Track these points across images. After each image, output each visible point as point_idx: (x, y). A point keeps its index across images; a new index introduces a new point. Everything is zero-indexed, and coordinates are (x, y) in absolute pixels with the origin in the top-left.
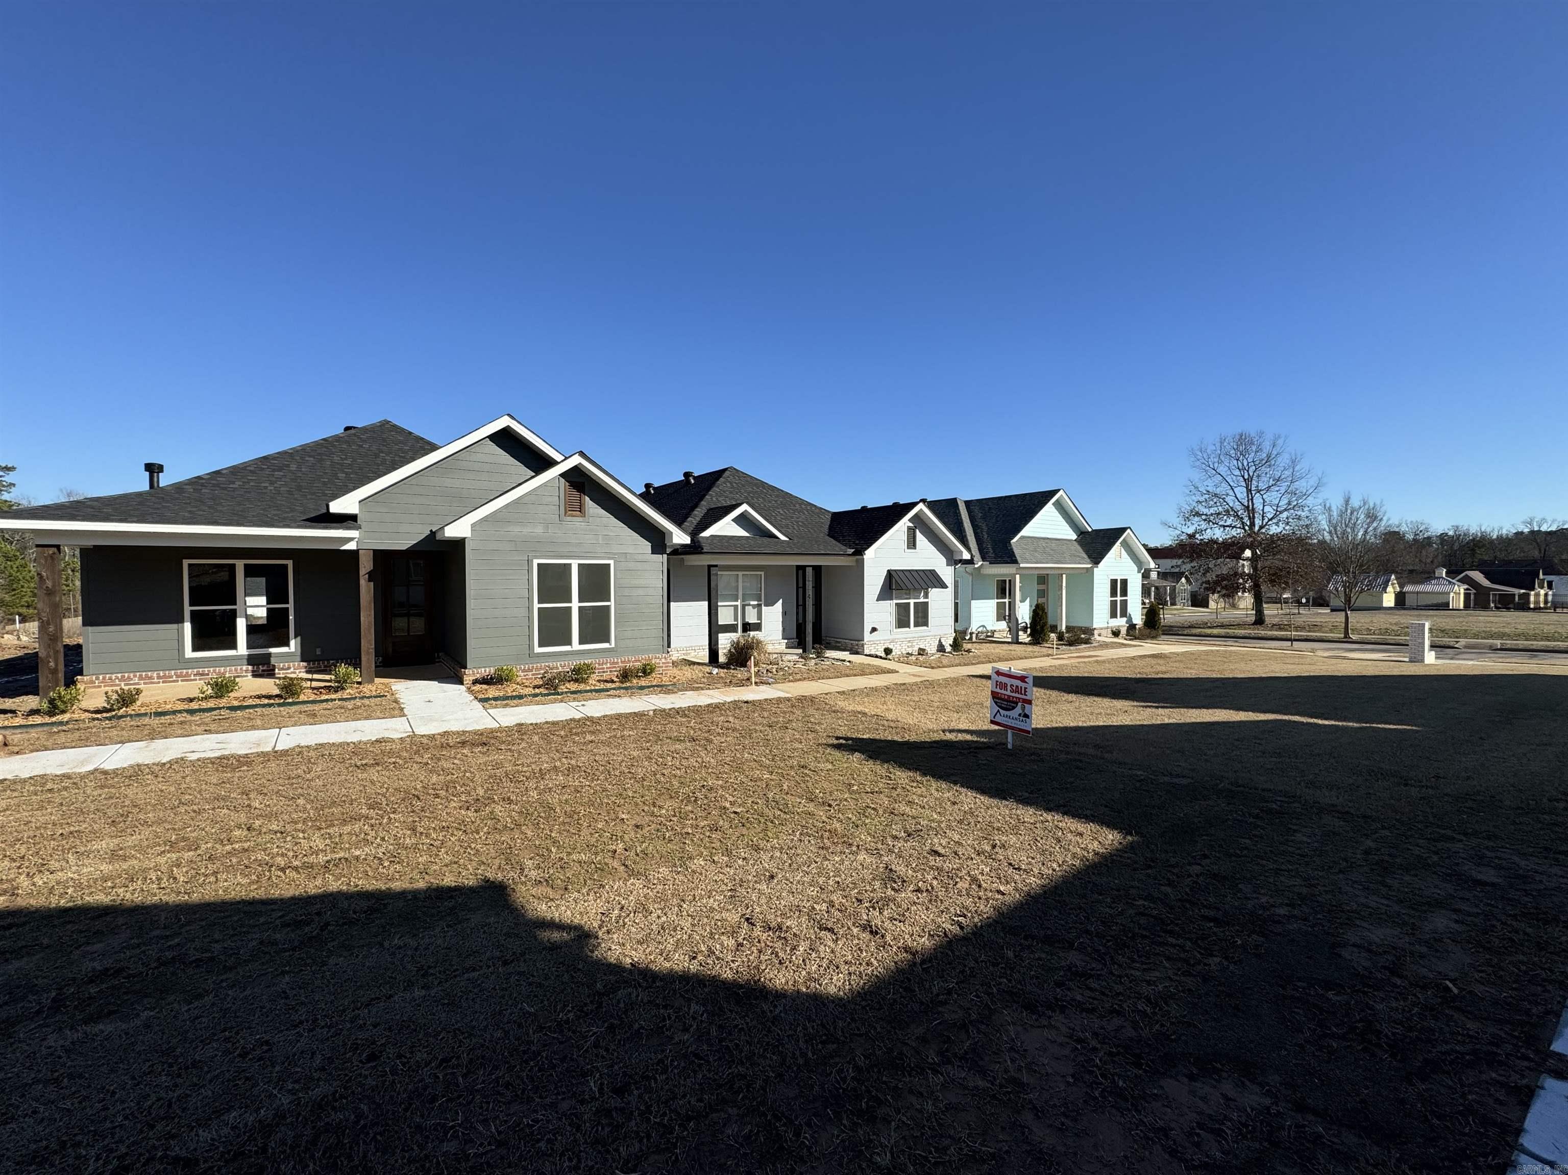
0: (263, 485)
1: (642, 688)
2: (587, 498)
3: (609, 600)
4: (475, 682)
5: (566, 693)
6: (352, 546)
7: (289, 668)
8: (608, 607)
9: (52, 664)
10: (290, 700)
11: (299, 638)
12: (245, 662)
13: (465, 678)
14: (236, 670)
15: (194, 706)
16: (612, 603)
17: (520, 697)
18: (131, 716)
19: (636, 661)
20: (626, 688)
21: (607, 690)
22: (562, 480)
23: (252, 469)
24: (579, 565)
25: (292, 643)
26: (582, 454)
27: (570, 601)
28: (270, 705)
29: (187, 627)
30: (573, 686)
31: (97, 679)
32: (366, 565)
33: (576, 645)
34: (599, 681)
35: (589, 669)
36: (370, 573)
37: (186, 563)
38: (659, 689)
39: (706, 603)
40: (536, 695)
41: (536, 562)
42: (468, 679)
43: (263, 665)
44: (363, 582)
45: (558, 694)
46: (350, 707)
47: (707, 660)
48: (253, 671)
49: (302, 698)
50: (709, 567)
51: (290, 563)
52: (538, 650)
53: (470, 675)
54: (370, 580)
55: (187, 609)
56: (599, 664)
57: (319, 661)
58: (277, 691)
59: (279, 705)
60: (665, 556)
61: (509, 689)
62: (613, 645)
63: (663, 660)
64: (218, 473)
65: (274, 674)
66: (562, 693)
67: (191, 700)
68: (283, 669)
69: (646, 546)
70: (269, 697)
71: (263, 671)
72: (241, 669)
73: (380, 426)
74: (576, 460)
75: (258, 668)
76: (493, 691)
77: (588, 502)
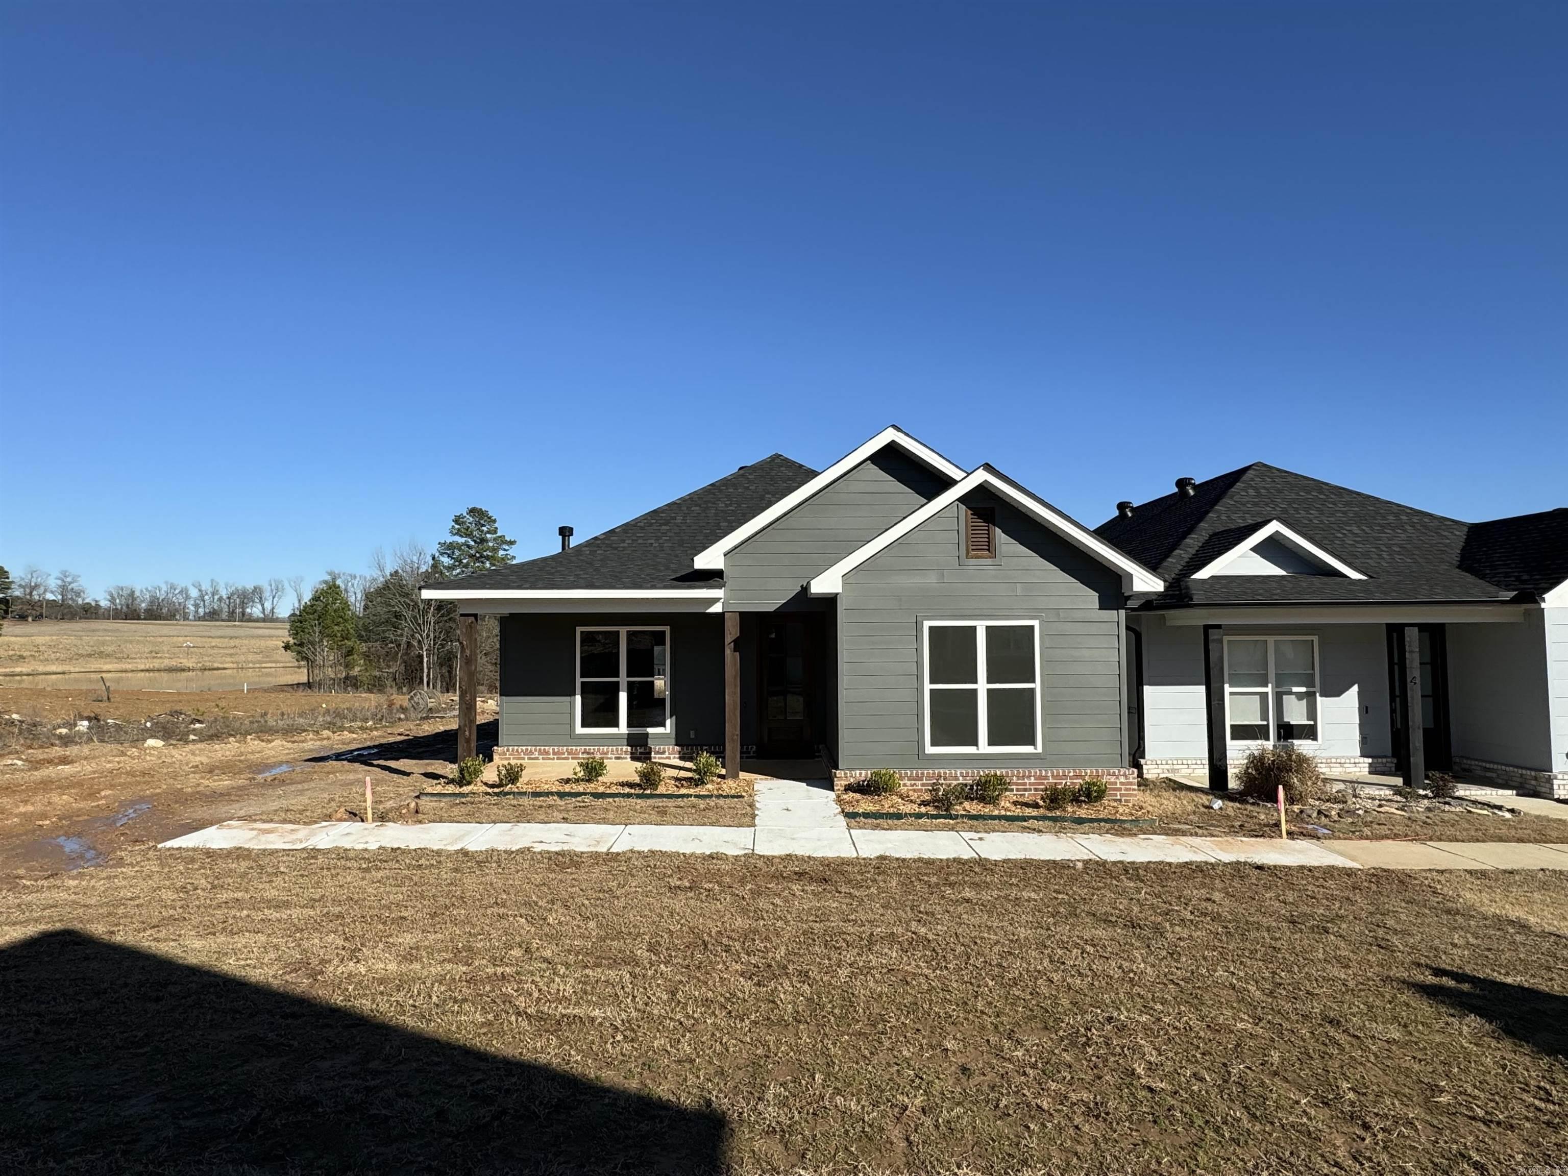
0: (649, 541)
1: (1080, 821)
2: (998, 530)
3: (1033, 681)
4: (849, 788)
5: (962, 816)
6: (717, 608)
7: (664, 753)
8: (1032, 691)
9: (467, 733)
10: (648, 792)
11: (674, 718)
12: (625, 742)
13: (836, 782)
14: (617, 750)
15: (567, 788)
16: (1037, 686)
17: (899, 816)
18: (514, 793)
19: (1077, 777)
20: (1055, 819)
21: (1024, 819)
22: (963, 507)
23: (642, 524)
24: (988, 628)
25: (668, 722)
26: (988, 468)
27: (975, 681)
28: (629, 795)
29: (578, 699)
30: (973, 807)
31: (508, 750)
32: (732, 632)
33: (984, 747)
34: (1015, 803)
35: (1002, 784)
36: (735, 641)
37: (579, 630)
38: (1108, 826)
39: (1202, 689)
40: (919, 816)
41: (927, 624)
42: (839, 784)
43: (641, 746)
44: (728, 652)
45: (951, 817)
46: (702, 806)
47: (1206, 784)
48: (632, 753)
49: (661, 790)
50: (1207, 628)
51: (667, 629)
52: (930, 750)
53: (842, 778)
54: (735, 650)
55: (579, 680)
56: (1018, 777)
57: (692, 745)
58: (637, 780)
59: (639, 796)
60: (1122, 613)
61: (888, 803)
62: (1040, 749)
63: (1122, 779)
64: (612, 531)
65: (650, 758)
66: (956, 817)
67: (568, 781)
68: (658, 753)
69: (1092, 598)
70: (631, 785)
71: (641, 753)
72: (622, 750)
73: (770, 462)
74: (981, 476)
75: (636, 750)
76: (866, 805)
77: (1000, 536)
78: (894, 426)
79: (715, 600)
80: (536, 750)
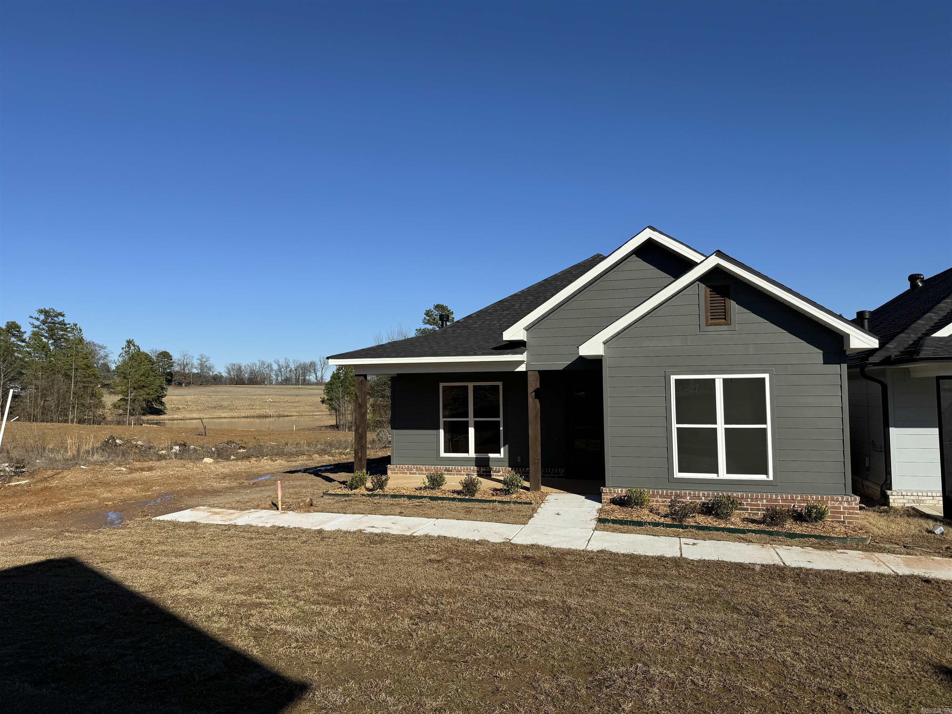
0: (493, 323)
1: (792, 536)
2: (733, 303)
3: (765, 422)
4: (613, 501)
5: (692, 527)
6: (522, 368)
7: (499, 472)
8: (765, 430)
9: (360, 454)
10: (467, 497)
11: (507, 446)
12: (474, 463)
13: (603, 496)
14: (467, 469)
15: (418, 493)
16: (768, 426)
17: (640, 524)
18: (380, 495)
19: (803, 501)
20: (770, 533)
21: (743, 532)
22: (703, 286)
23: (490, 311)
24: (725, 380)
25: (502, 450)
26: (719, 254)
27: (715, 423)
28: (454, 499)
29: (442, 432)
30: (702, 520)
31: (396, 467)
32: (533, 384)
33: (723, 474)
34: (744, 520)
35: (734, 504)
36: (537, 391)
37: (442, 385)
38: (816, 541)
39: (936, 430)
40: (656, 524)
41: (673, 378)
42: (606, 497)
43: (483, 467)
44: (530, 400)
45: (681, 527)
46: (499, 509)
48: (478, 472)
49: (478, 496)
50: (939, 378)
51: (500, 384)
52: (678, 475)
53: (608, 493)
54: (536, 397)
55: (442, 420)
56: (752, 499)
57: (519, 467)
58: (460, 488)
59: (461, 500)
60: (845, 366)
61: (635, 514)
62: (771, 478)
63: (846, 505)
64: (470, 317)
65: (490, 475)
66: (687, 527)
67: (420, 489)
68: (495, 472)
69: (817, 354)
70: (459, 493)
71: (483, 472)
72: (470, 469)
74: (714, 261)
75: (480, 469)
76: (619, 513)
77: (734, 307)
78: (650, 227)
79: (520, 363)
80: (414, 468)
